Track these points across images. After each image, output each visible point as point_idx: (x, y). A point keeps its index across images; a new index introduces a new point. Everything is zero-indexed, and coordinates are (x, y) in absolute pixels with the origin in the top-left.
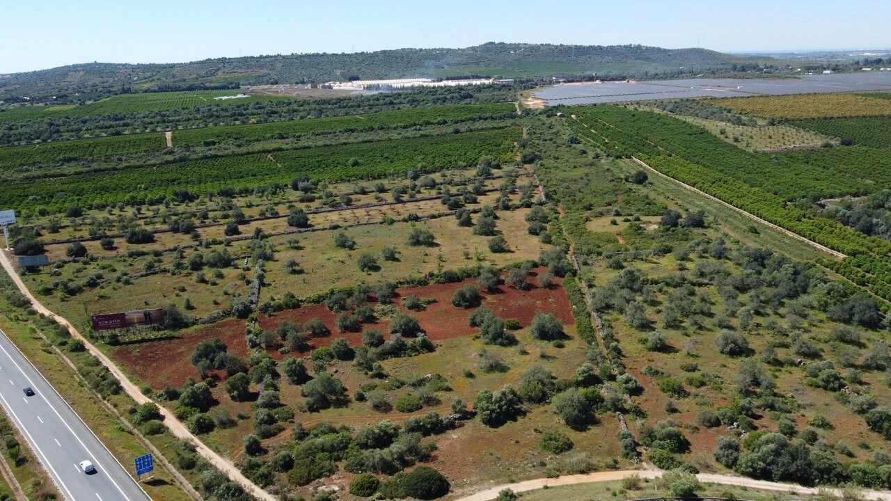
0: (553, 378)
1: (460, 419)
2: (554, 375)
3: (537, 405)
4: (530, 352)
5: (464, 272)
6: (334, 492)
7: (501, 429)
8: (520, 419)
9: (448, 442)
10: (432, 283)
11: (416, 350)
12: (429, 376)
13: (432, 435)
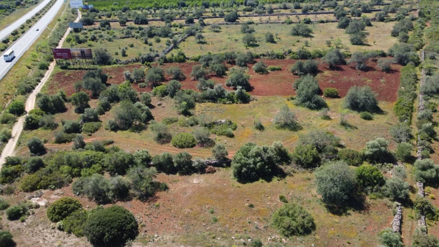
0: (341, 146)
1: (215, 165)
2: (343, 143)
3: (304, 170)
4: (333, 118)
5: (317, 53)
6: (37, 207)
7: (248, 186)
8: (275, 180)
9: (184, 186)
10: (288, 58)
11: (231, 99)
12: (223, 121)
13: (178, 174)
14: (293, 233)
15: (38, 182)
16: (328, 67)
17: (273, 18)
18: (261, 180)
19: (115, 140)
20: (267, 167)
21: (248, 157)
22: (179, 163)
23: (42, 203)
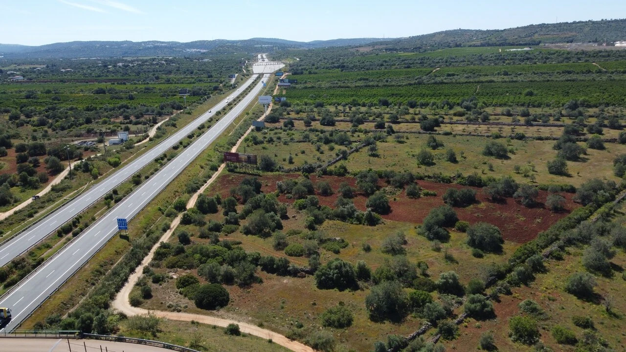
0: (426, 276)
1: (307, 272)
4: (443, 250)
8: (347, 291)
9: (275, 283)
10: (455, 182)
11: (359, 220)
12: (338, 239)
13: (275, 274)
14: (329, 325)
15: (177, 262)
16: (491, 198)
17: (483, 128)
18: (336, 289)
19: (243, 242)
20: (342, 279)
21: (331, 269)
22: (278, 266)
23: (175, 277)
